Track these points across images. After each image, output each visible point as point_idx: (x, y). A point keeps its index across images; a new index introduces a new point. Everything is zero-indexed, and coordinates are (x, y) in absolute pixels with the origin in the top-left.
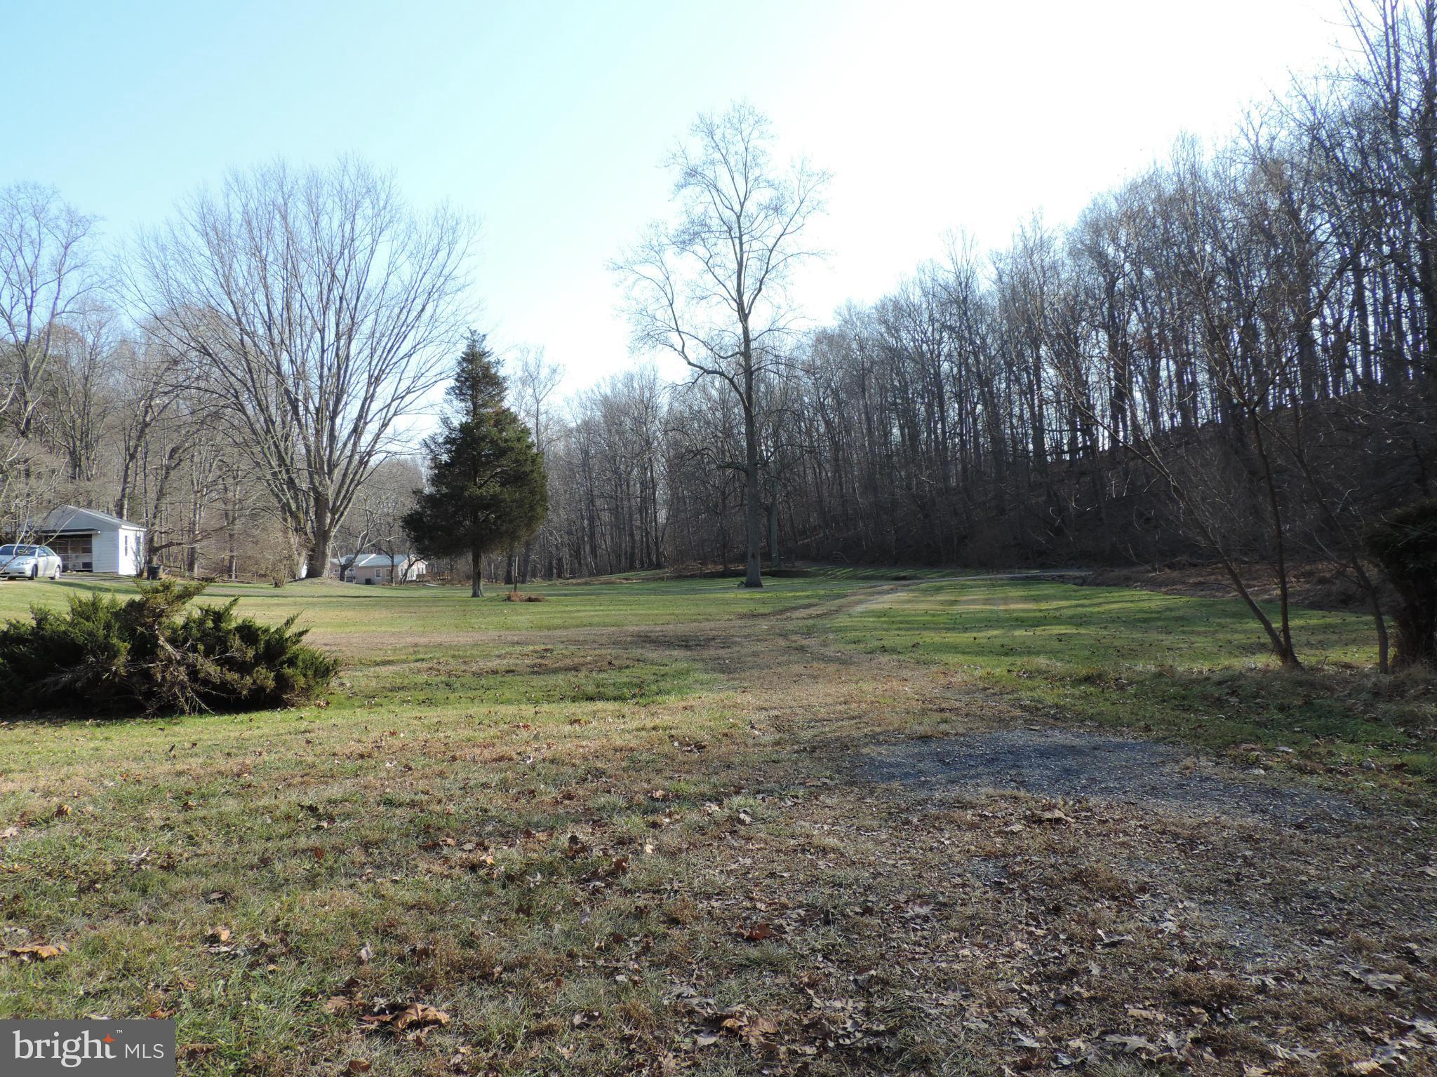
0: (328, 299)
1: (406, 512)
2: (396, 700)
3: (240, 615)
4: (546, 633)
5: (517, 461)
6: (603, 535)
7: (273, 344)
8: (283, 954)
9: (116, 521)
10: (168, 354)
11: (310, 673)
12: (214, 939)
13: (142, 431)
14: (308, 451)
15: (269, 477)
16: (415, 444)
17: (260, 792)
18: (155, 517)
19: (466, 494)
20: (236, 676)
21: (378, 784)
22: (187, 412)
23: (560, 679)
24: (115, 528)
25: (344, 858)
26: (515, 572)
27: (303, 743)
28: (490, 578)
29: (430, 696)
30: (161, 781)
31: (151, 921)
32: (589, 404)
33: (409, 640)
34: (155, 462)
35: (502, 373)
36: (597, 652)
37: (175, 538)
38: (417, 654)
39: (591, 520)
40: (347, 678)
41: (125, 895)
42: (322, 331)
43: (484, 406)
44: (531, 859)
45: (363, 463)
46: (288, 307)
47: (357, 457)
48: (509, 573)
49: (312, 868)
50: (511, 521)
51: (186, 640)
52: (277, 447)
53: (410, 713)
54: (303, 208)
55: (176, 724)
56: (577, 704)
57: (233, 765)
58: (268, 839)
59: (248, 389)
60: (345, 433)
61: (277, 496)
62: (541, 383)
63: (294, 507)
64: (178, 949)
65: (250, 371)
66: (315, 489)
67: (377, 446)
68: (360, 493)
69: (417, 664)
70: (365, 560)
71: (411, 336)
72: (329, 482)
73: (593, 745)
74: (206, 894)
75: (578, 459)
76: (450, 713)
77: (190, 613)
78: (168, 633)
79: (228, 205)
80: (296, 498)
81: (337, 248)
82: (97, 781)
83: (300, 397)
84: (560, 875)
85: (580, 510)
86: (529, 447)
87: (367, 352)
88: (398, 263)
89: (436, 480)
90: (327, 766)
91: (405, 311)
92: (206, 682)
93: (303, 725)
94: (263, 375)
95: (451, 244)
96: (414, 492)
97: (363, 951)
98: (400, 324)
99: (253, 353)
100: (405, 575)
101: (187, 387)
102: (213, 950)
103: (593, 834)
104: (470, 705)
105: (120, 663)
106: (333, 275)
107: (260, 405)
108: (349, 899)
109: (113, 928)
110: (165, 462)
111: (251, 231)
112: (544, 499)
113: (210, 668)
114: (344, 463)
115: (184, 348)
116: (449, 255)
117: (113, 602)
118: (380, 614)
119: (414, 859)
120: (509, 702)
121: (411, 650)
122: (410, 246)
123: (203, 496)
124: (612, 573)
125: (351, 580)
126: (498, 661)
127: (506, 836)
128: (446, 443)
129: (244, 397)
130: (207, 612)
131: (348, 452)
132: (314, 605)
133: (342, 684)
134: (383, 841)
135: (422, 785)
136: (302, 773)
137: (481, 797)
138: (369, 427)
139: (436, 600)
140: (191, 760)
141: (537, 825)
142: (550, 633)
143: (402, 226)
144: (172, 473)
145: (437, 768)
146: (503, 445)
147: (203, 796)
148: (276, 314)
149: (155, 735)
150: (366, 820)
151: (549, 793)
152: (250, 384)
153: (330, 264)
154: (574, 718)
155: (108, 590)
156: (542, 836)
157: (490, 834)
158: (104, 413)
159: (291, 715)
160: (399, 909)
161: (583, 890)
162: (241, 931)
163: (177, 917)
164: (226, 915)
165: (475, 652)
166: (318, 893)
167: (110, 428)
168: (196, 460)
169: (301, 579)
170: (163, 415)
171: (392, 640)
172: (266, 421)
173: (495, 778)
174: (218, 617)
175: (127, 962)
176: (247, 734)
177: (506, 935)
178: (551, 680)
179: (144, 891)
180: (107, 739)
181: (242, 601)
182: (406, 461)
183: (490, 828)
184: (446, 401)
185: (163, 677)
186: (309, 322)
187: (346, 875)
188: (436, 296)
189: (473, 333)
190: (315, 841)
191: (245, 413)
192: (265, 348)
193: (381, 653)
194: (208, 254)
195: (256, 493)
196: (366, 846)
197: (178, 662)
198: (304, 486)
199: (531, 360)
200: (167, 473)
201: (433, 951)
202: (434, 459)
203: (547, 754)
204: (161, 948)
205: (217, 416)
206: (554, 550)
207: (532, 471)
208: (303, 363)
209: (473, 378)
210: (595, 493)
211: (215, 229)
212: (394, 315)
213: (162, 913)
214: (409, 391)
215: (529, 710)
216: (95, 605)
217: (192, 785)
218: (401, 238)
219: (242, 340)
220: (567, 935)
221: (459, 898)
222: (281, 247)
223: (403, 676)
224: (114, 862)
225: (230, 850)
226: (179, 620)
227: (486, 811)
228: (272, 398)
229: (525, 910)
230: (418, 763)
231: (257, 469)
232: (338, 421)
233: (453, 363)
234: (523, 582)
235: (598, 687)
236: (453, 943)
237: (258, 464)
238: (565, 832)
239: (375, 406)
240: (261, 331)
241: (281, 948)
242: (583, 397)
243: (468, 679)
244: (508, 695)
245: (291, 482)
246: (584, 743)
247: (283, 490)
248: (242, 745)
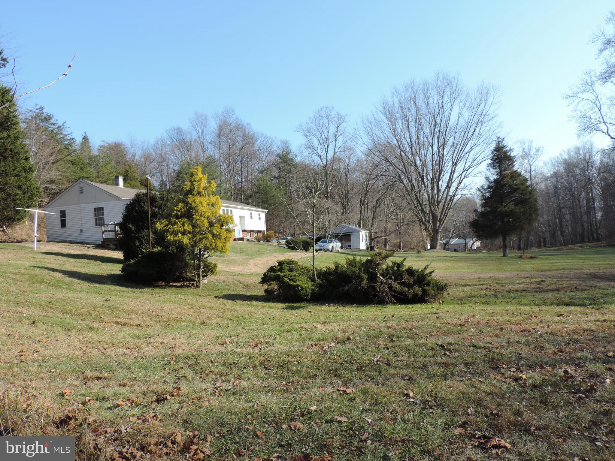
0: (434, 132)
1: (471, 220)
2: (472, 302)
3: (408, 264)
4: (541, 273)
5: (522, 194)
6: (567, 226)
7: (413, 154)
8: (435, 406)
9: (359, 229)
10: (374, 163)
11: (435, 289)
12: (408, 395)
13: (366, 194)
14: (429, 196)
15: (413, 208)
16: (474, 190)
17: (420, 337)
18: (372, 227)
19: (498, 210)
20: (407, 289)
21: (469, 338)
22: (381, 185)
23: (550, 295)
24: (358, 232)
25: (457, 368)
26: (523, 245)
27: (435, 318)
28: (510, 248)
29: (487, 300)
30: (382, 329)
31: (384, 385)
32: (556, 164)
33: (476, 275)
34: (371, 205)
35: (513, 154)
36: (569, 282)
37: (379, 234)
38: (480, 282)
39: (560, 219)
40: (451, 291)
41: (374, 373)
42: (432, 146)
43: (505, 170)
44: (545, 379)
45: (452, 200)
46: (418, 138)
47: (449, 198)
48: (519, 245)
49: (444, 371)
50: (520, 222)
51: (387, 275)
52: (416, 196)
53: (479, 308)
54: (422, 96)
55: (385, 308)
56: (560, 307)
57: (408, 325)
58: (425, 357)
59: (404, 173)
60: (444, 188)
61: (417, 216)
62: (531, 157)
63: (424, 220)
64: (394, 397)
65: (404, 166)
66: (432, 212)
67: (457, 192)
68: (451, 213)
69: (480, 286)
70: (454, 241)
71: (470, 143)
72: (438, 209)
73: (572, 327)
74: (403, 377)
75: (552, 190)
76: (498, 309)
77: (388, 264)
78: (381, 272)
79: (393, 101)
80: (424, 216)
81: (437, 111)
82: (359, 328)
83: (424, 175)
84: (561, 389)
85: (554, 215)
86: (528, 187)
87: (451, 152)
88: (463, 112)
89: (483, 206)
90: (446, 329)
91: (467, 133)
92: (395, 291)
93: (435, 310)
94: (409, 167)
95: (486, 100)
96: (474, 211)
97: (469, 410)
98: (465, 139)
99: (405, 158)
100: (471, 247)
101: (382, 175)
102: (408, 400)
103: (576, 371)
104: (506, 305)
105: (364, 283)
106: (435, 122)
107: (409, 180)
108: (461, 386)
109: (369, 385)
110: (375, 205)
111: (402, 110)
112: (536, 210)
113: (397, 286)
114: (443, 201)
115: (379, 160)
116: (485, 105)
117: (361, 260)
118: (463, 264)
119: (488, 372)
120: (525, 304)
121: (477, 280)
122: (468, 105)
123: (388, 218)
124: (572, 244)
125: (448, 250)
126: (518, 286)
127: (531, 366)
128: (488, 188)
129: (403, 177)
130: (394, 263)
131: (445, 196)
132: (434, 260)
133: (449, 294)
134: (474, 363)
135: (488, 339)
136: (436, 330)
137: (517, 348)
138: (453, 184)
139: (486, 258)
140: (392, 322)
141: (546, 363)
142: (543, 273)
143: (464, 96)
144: (377, 209)
145: (495, 333)
146: (515, 187)
147: (398, 337)
148: (413, 142)
149: (378, 312)
150: (465, 354)
151: (551, 349)
152: (404, 171)
153: (434, 117)
154: (560, 313)
155: (358, 255)
156: (550, 369)
157: (523, 365)
158: (353, 188)
159: (429, 306)
160: (483, 394)
161: (573, 397)
162: (418, 394)
163: (393, 384)
164: (411, 386)
165: (507, 281)
166: (448, 382)
167: (355, 193)
168: (386, 203)
169: (428, 250)
170: (373, 187)
171: (468, 276)
172: (411, 186)
173: (523, 340)
174: (399, 265)
175: (376, 400)
176: (412, 313)
177: (535, 413)
178: (545, 295)
179: (380, 372)
180: (361, 312)
181: (407, 259)
182: (469, 197)
183: (522, 362)
184: (487, 170)
185: (380, 289)
186: (427, 143)
187: (459, 376)
188: (480, 124)
189: (498, 138)
190: (444, 360)
191: (403, 183)
192: (410, 156)
193: (464, 281)
194: (387, 122)
195: (408, 215)
196: (467, 364)
197: (385, 283)
198: (428, 211)
199: (526, 146)
200: (375, 209)
201: (501, 414)
202: (483, 196)
203: (549, 330)
204: (388, 396)
205: (393, 185)
206: (541, 234)
207: (530, 198)
208: (425, 161)
209: (499, 158)
210: (562, 206)
211: (389, 111)
212: (462, 135)
213: (387, 382)
214: (470, 167)
215: (536, 309)
216: (354, 260)
217: (394, 332)
218: (464, 101)
219: (401, 154)
220: (567, 418)
221: (510, 393)
222: (414, 114)
223: (474, 291)
224: (369, 360)
225: (410, 359)
226: (384, 267)
227: (520, 354)
228: (413, 176)
229: (544, 402)
230: (486, 330)
231: (409, 205)
232: (440, 183)
233: (490, 152)
234: (527, 249)
235: (570, 299)
236: (510, 413)
237: (409, 203)
238: (561, 368)
239: (455, 175)
240: (408, 149)
241: (433, 403)
242: (553, 161)
243: (504, 293)
244: (524, 301)
245: (422, 210)
246: (566, 326)
247: (419, 213)
248: (411, 317)
